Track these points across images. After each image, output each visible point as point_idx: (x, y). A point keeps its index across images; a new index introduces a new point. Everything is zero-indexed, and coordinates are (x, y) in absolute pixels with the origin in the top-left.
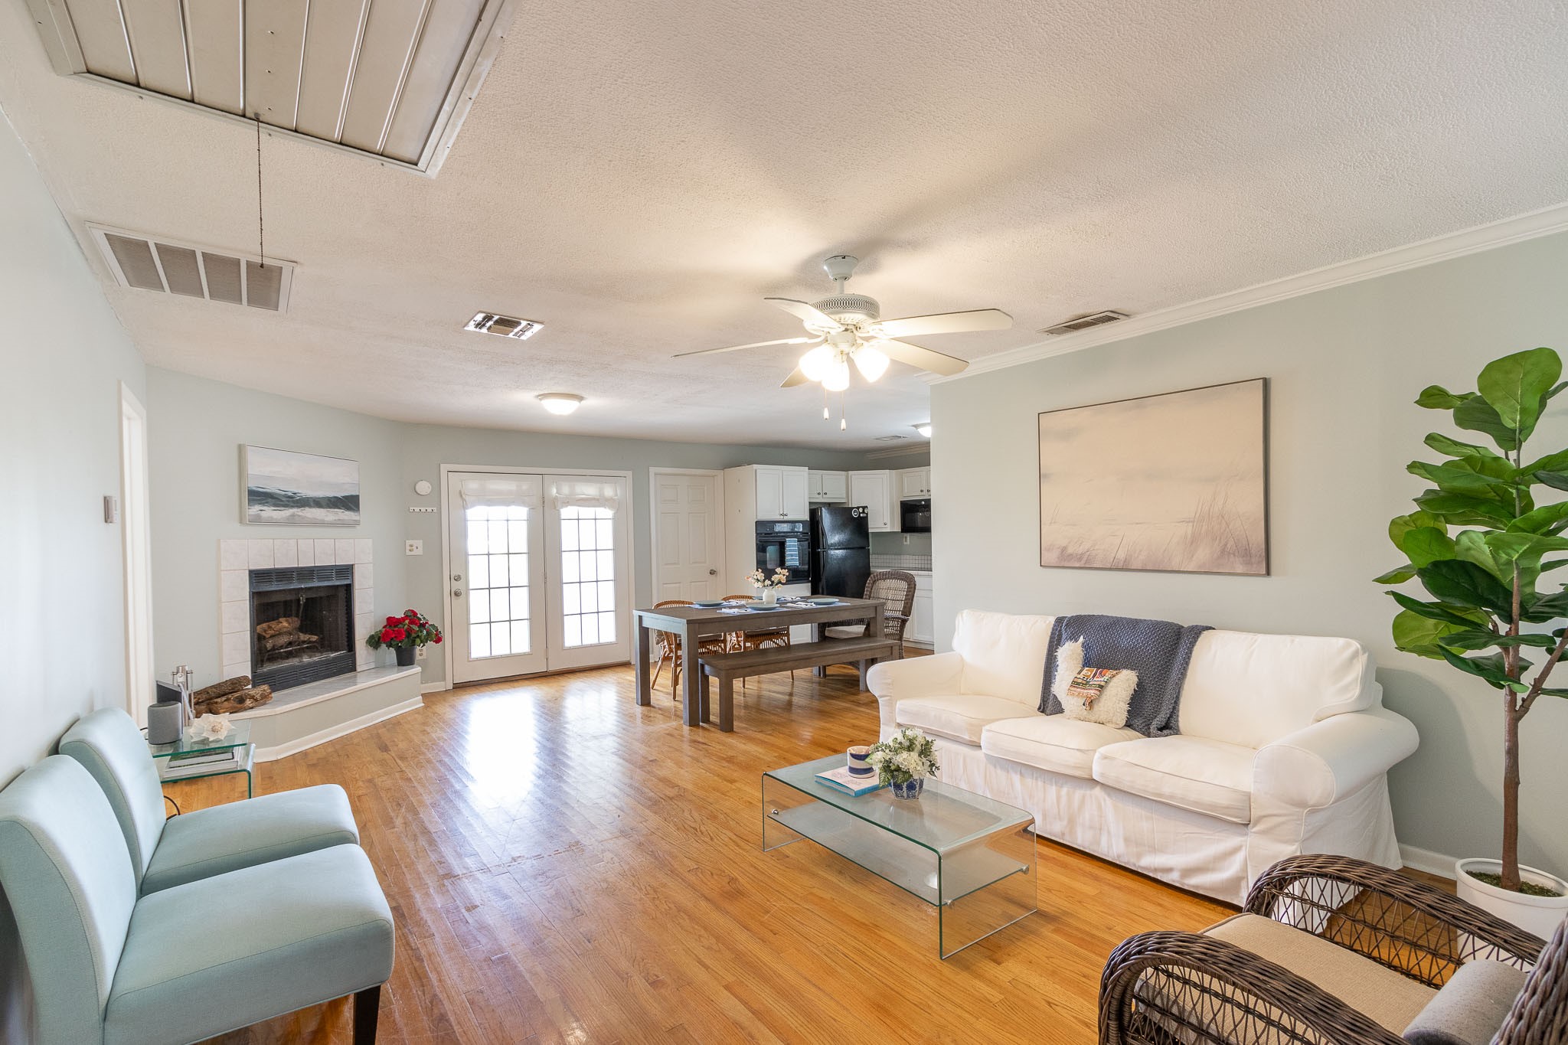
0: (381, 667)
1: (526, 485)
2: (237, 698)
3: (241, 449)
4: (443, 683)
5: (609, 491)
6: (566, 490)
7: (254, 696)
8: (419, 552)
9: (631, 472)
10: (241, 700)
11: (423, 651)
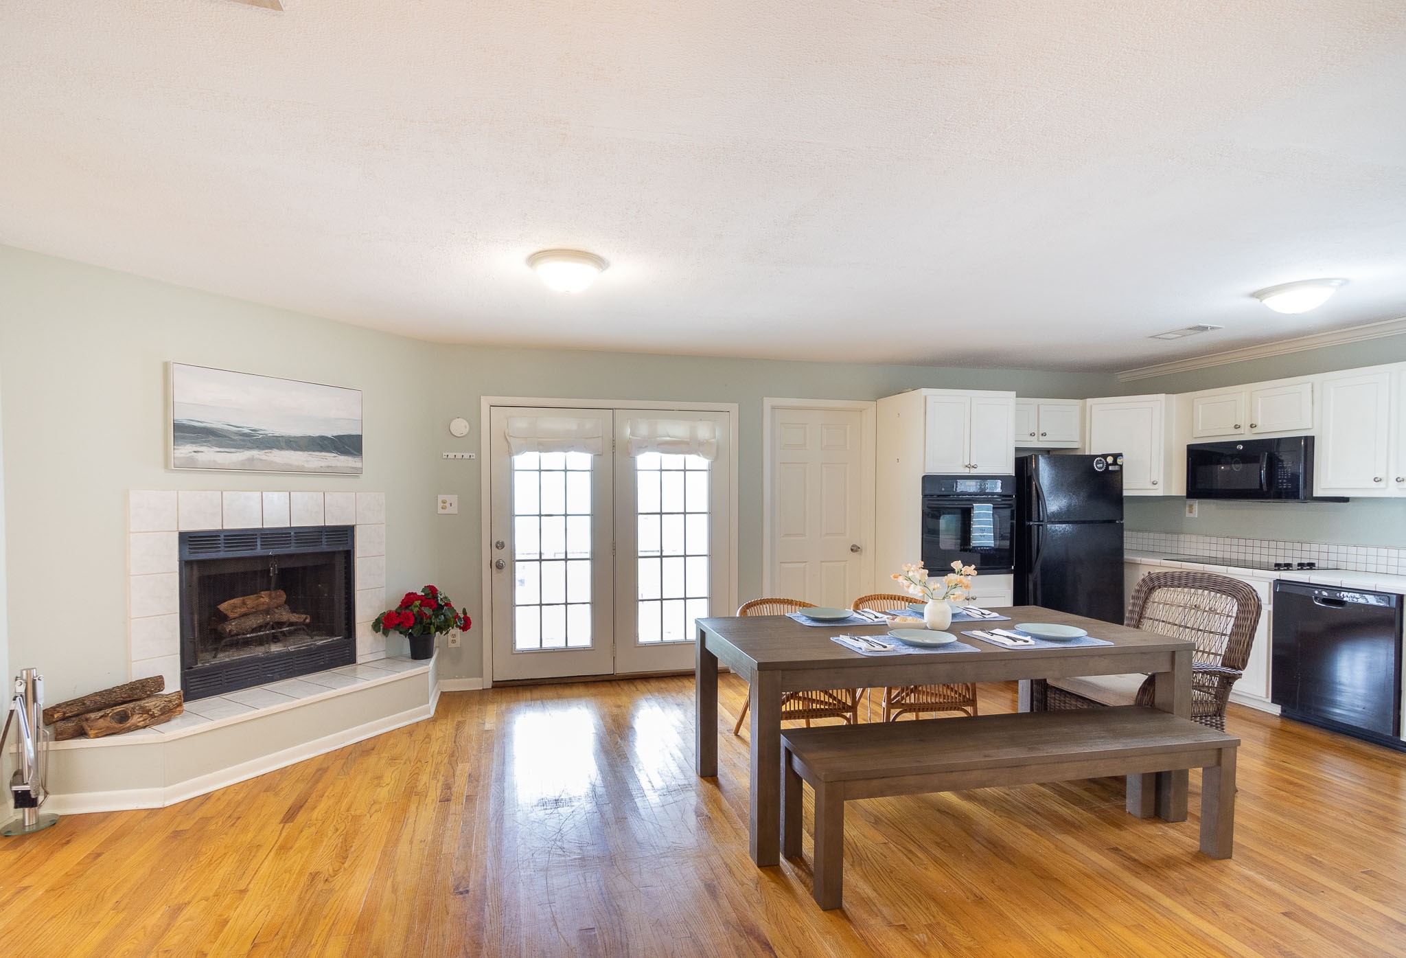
0: (392, 659)
1: (591, 423)
2: (117, 714)
3: (166, 367)
4: (480, 679)
5: (704, 431)
6: (643, 429)
7: (150, 710)
8: (453, 510)
9: (737, 405)
10: (123, 718)
11: (447, 641)
